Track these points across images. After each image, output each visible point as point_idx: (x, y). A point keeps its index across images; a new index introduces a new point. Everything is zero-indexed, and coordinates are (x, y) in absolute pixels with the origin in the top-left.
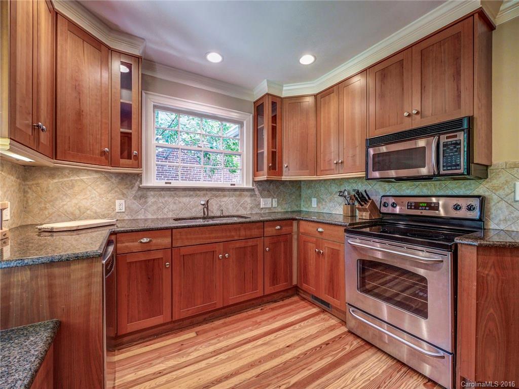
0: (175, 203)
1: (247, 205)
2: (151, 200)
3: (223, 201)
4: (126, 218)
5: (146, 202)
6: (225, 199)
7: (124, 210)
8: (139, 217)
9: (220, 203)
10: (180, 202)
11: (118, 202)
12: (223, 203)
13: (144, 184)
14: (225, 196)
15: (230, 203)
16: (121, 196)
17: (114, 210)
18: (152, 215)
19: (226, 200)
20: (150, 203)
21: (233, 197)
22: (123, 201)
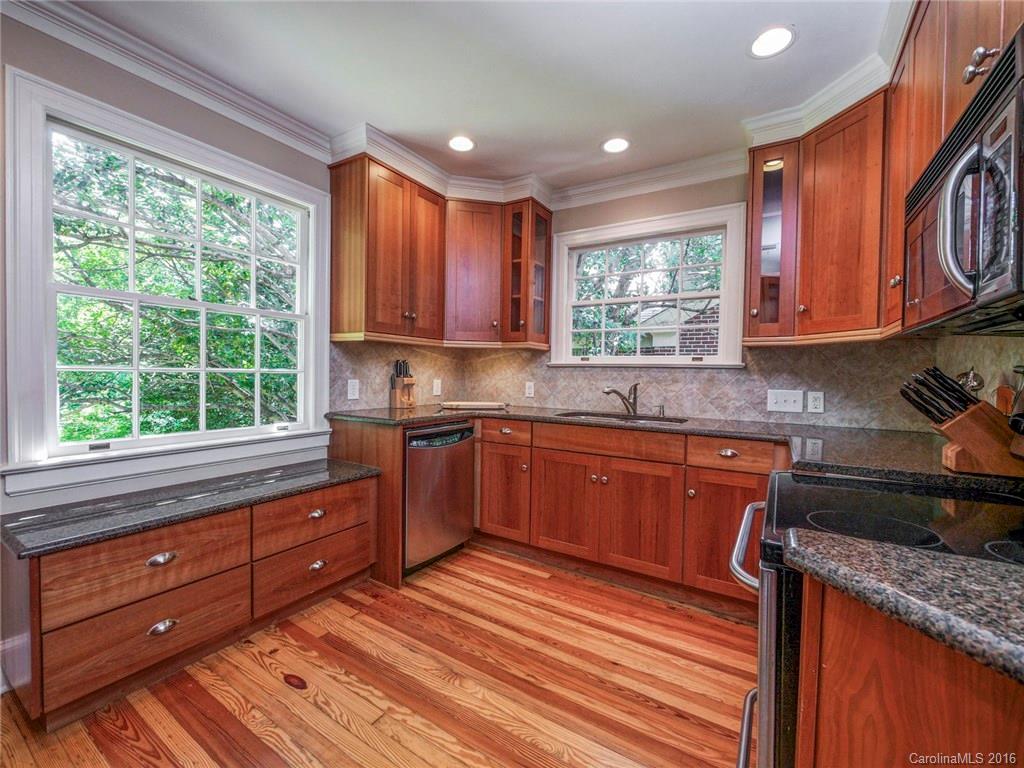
0: (590, 389)
1: (728, 401)
2: (562, 383)
3: (671, 391)
4: (535, 405)
5: (555, 386)
6: (675, 387)
7: (532, 395)
8: (547, 406)
9: (665, 394)
10: (598, 389)
11: (528, 384)
12: (672, 394)
13: (554, 362)
14: (675, 381)
15: (688, 395)
16: (530, 377)
17: (524, 394)
18: (562, 405)
19: (677, 389)
20: (560, 388)
21: (692, 383)
22: (532, 384)
